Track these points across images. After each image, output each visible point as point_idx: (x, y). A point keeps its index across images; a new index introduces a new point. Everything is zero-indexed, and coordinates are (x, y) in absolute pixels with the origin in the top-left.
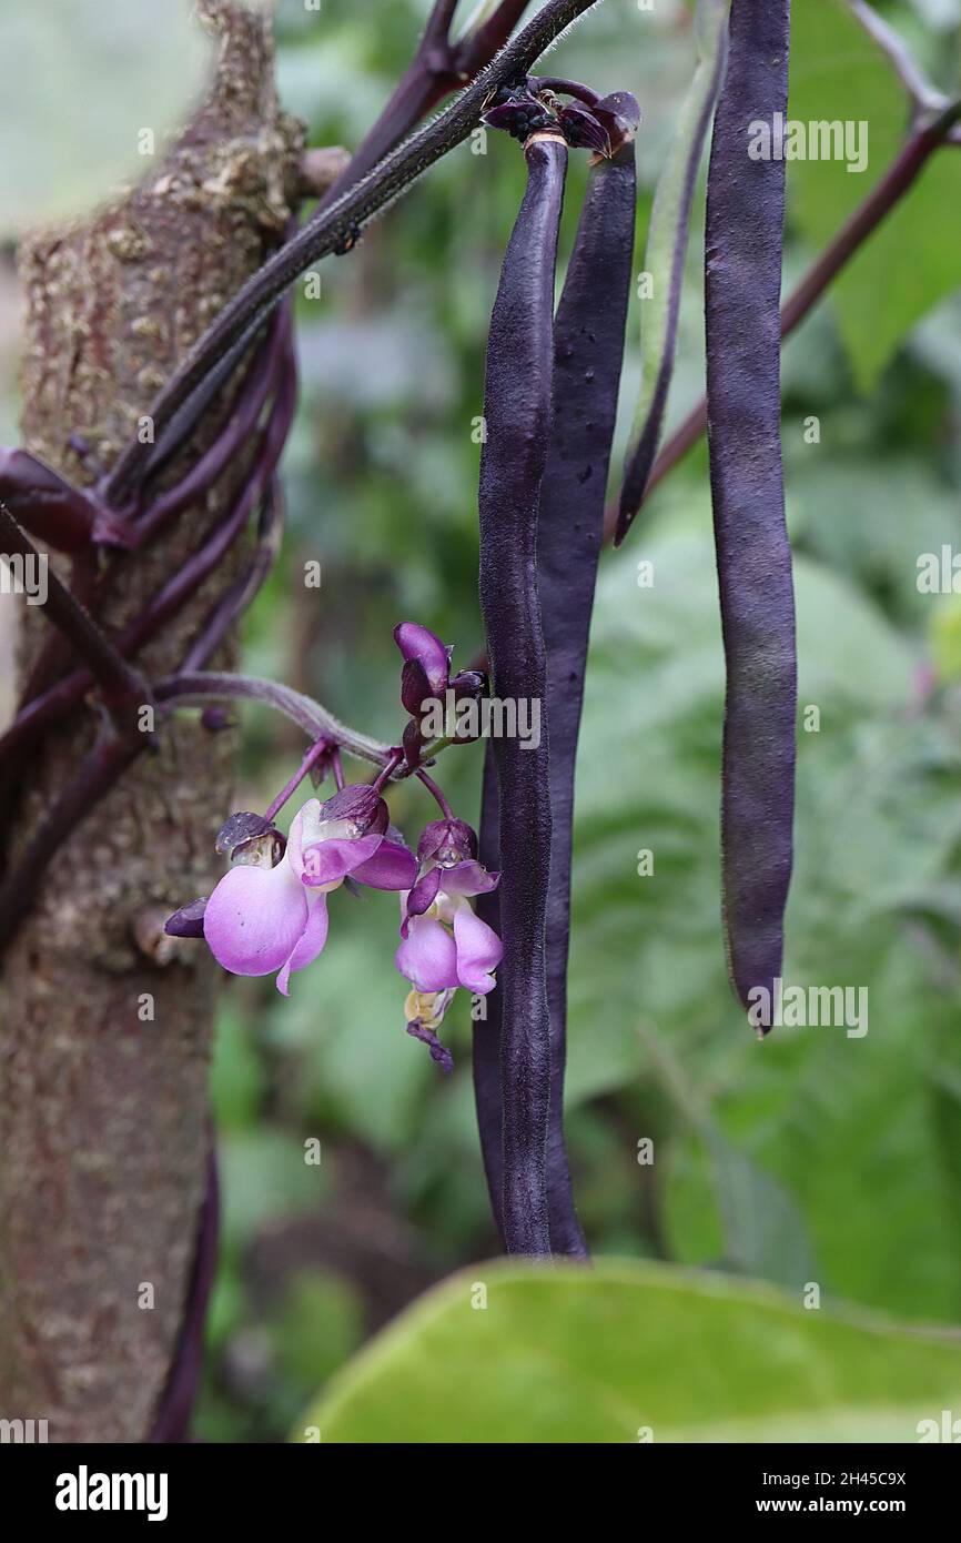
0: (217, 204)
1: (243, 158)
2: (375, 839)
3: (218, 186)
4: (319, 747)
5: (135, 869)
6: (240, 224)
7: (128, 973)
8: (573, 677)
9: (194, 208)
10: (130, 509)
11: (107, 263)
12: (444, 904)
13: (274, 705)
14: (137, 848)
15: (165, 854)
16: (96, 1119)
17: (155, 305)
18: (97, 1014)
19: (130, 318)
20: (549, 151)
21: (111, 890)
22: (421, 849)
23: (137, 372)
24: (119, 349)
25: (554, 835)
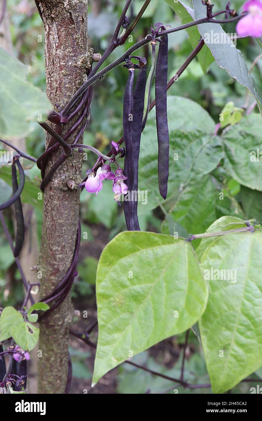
0: (79, 65)
1: (83, 58)
2: (109, 173)
3: (79, 63)
4: (100, 158)
5: (67, 174)
6: (83, 68)
7: (66, 191)
8: (138, 146)
9: (75, 67)
10: (66, 116)
11: (61, 76)
12: (119, 181)
13: (92, 150)
14: (67, 171)
15: (72, 171)
16: (61, 214)
17: (69, 82)
18: (61, 197)
19: (65, 84)
20: (132, 71)
21: (64, 177)
22: (116, 173)
23: (66, 93)
24: (63, 89)
25: (135, 171)
